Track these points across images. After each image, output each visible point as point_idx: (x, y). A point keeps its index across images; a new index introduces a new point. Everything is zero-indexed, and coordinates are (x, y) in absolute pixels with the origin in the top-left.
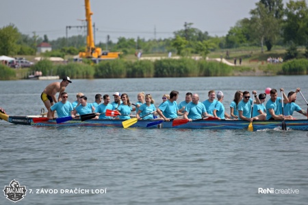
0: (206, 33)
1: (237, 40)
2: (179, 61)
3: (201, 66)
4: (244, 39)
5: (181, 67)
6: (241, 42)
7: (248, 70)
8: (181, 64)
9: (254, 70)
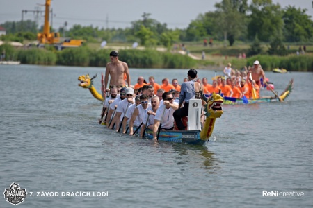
0: (165, 24)
1: (197, 33)
2: (144, 52)
3: (166, 58)
4: (205, 33)
5: (146, 58)
6: (202, 35)
7: (212, 64)
8: (146, 55)
9: (218, 65)
